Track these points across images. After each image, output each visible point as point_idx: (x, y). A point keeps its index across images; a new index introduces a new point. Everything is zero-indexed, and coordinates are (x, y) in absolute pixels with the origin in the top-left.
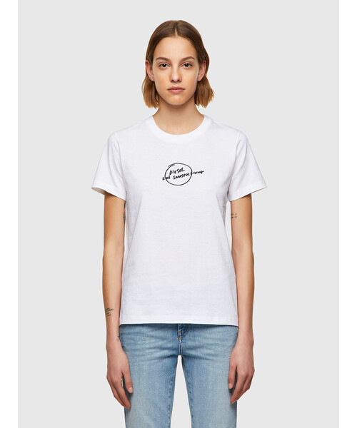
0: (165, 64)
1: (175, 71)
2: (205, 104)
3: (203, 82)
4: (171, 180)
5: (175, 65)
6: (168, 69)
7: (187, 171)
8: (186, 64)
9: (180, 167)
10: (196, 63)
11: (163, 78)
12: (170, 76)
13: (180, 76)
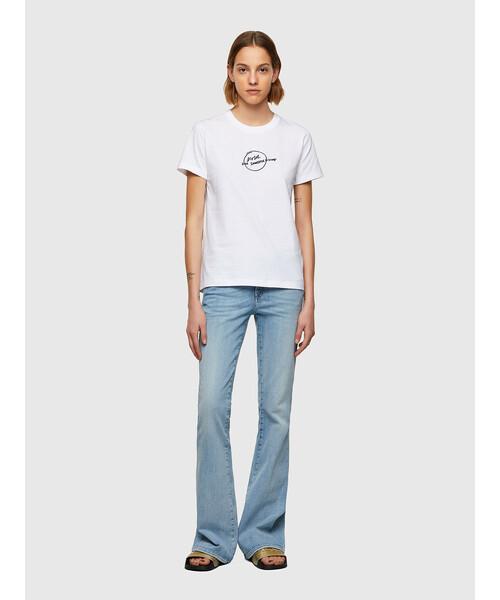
0: (244, 69)
1: (252, 76)
2: (277, 103)
3: (276, 83)
4: (249, 166)
5: (253, 71)
6: (247, 73)
7: (262, 158)
8: (262, 69)
9: (256, 154)
10: (271, 68)
11: (242, 81)
12: (249, 80)
13: (257, 79)
